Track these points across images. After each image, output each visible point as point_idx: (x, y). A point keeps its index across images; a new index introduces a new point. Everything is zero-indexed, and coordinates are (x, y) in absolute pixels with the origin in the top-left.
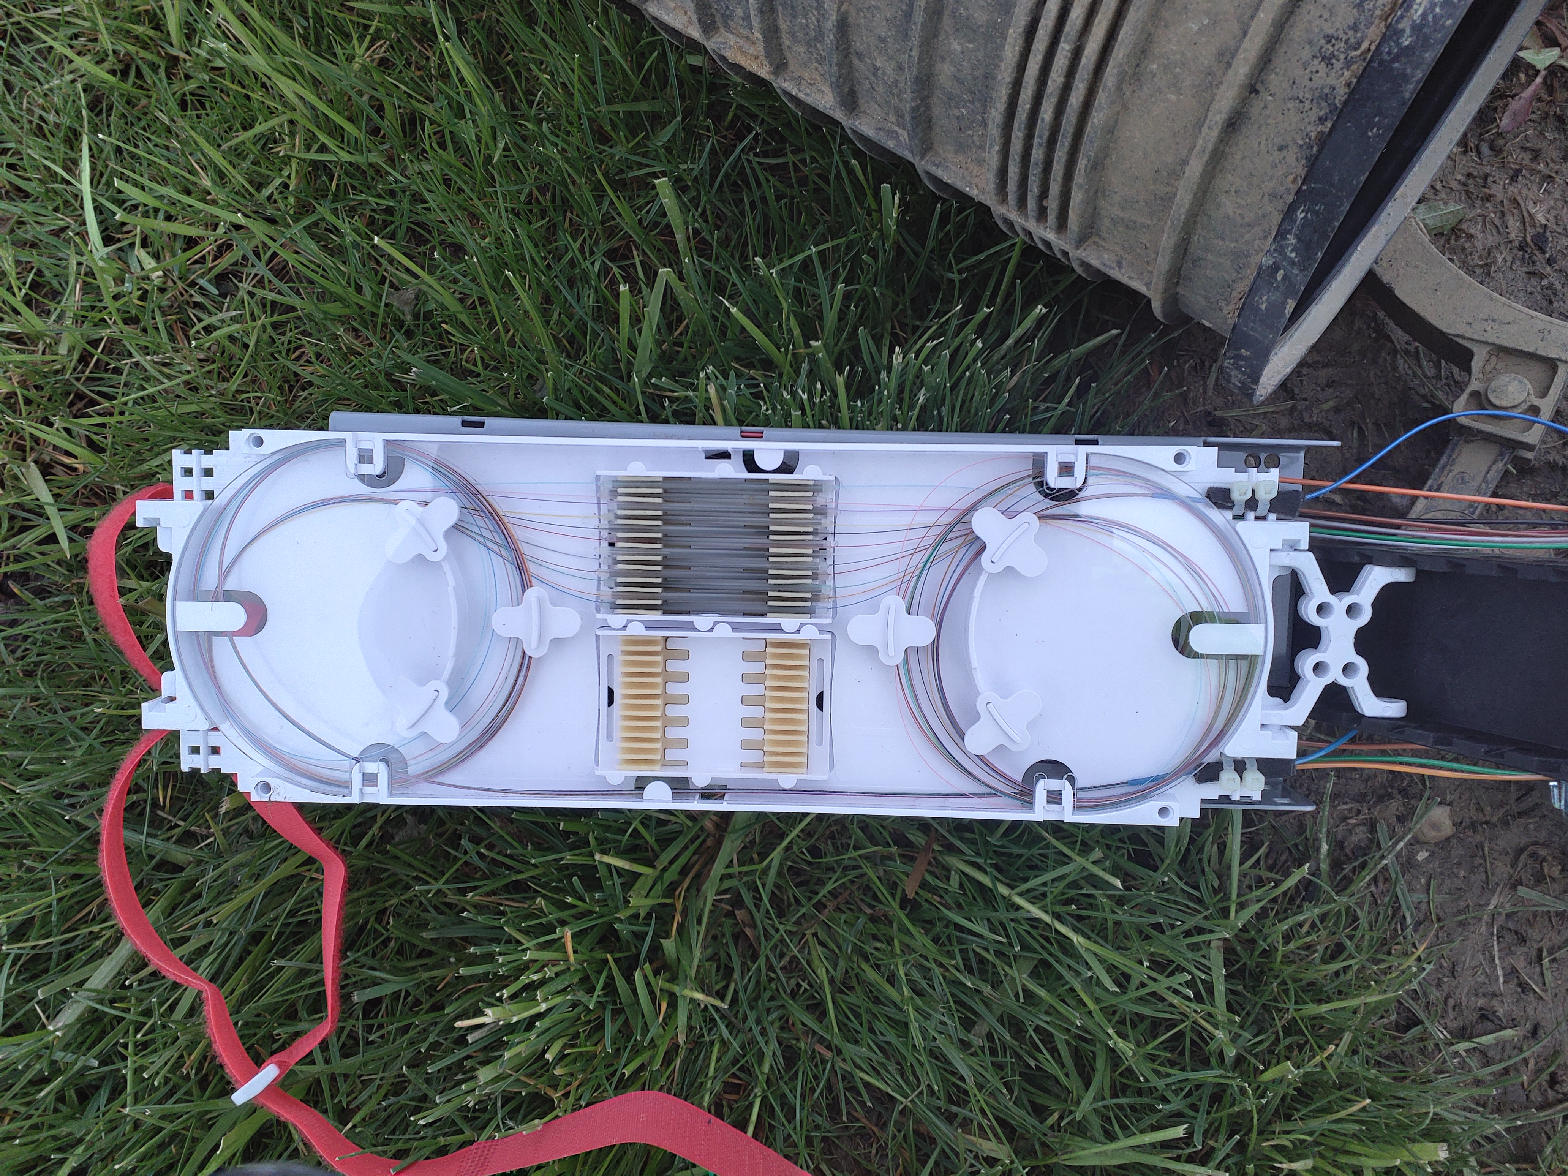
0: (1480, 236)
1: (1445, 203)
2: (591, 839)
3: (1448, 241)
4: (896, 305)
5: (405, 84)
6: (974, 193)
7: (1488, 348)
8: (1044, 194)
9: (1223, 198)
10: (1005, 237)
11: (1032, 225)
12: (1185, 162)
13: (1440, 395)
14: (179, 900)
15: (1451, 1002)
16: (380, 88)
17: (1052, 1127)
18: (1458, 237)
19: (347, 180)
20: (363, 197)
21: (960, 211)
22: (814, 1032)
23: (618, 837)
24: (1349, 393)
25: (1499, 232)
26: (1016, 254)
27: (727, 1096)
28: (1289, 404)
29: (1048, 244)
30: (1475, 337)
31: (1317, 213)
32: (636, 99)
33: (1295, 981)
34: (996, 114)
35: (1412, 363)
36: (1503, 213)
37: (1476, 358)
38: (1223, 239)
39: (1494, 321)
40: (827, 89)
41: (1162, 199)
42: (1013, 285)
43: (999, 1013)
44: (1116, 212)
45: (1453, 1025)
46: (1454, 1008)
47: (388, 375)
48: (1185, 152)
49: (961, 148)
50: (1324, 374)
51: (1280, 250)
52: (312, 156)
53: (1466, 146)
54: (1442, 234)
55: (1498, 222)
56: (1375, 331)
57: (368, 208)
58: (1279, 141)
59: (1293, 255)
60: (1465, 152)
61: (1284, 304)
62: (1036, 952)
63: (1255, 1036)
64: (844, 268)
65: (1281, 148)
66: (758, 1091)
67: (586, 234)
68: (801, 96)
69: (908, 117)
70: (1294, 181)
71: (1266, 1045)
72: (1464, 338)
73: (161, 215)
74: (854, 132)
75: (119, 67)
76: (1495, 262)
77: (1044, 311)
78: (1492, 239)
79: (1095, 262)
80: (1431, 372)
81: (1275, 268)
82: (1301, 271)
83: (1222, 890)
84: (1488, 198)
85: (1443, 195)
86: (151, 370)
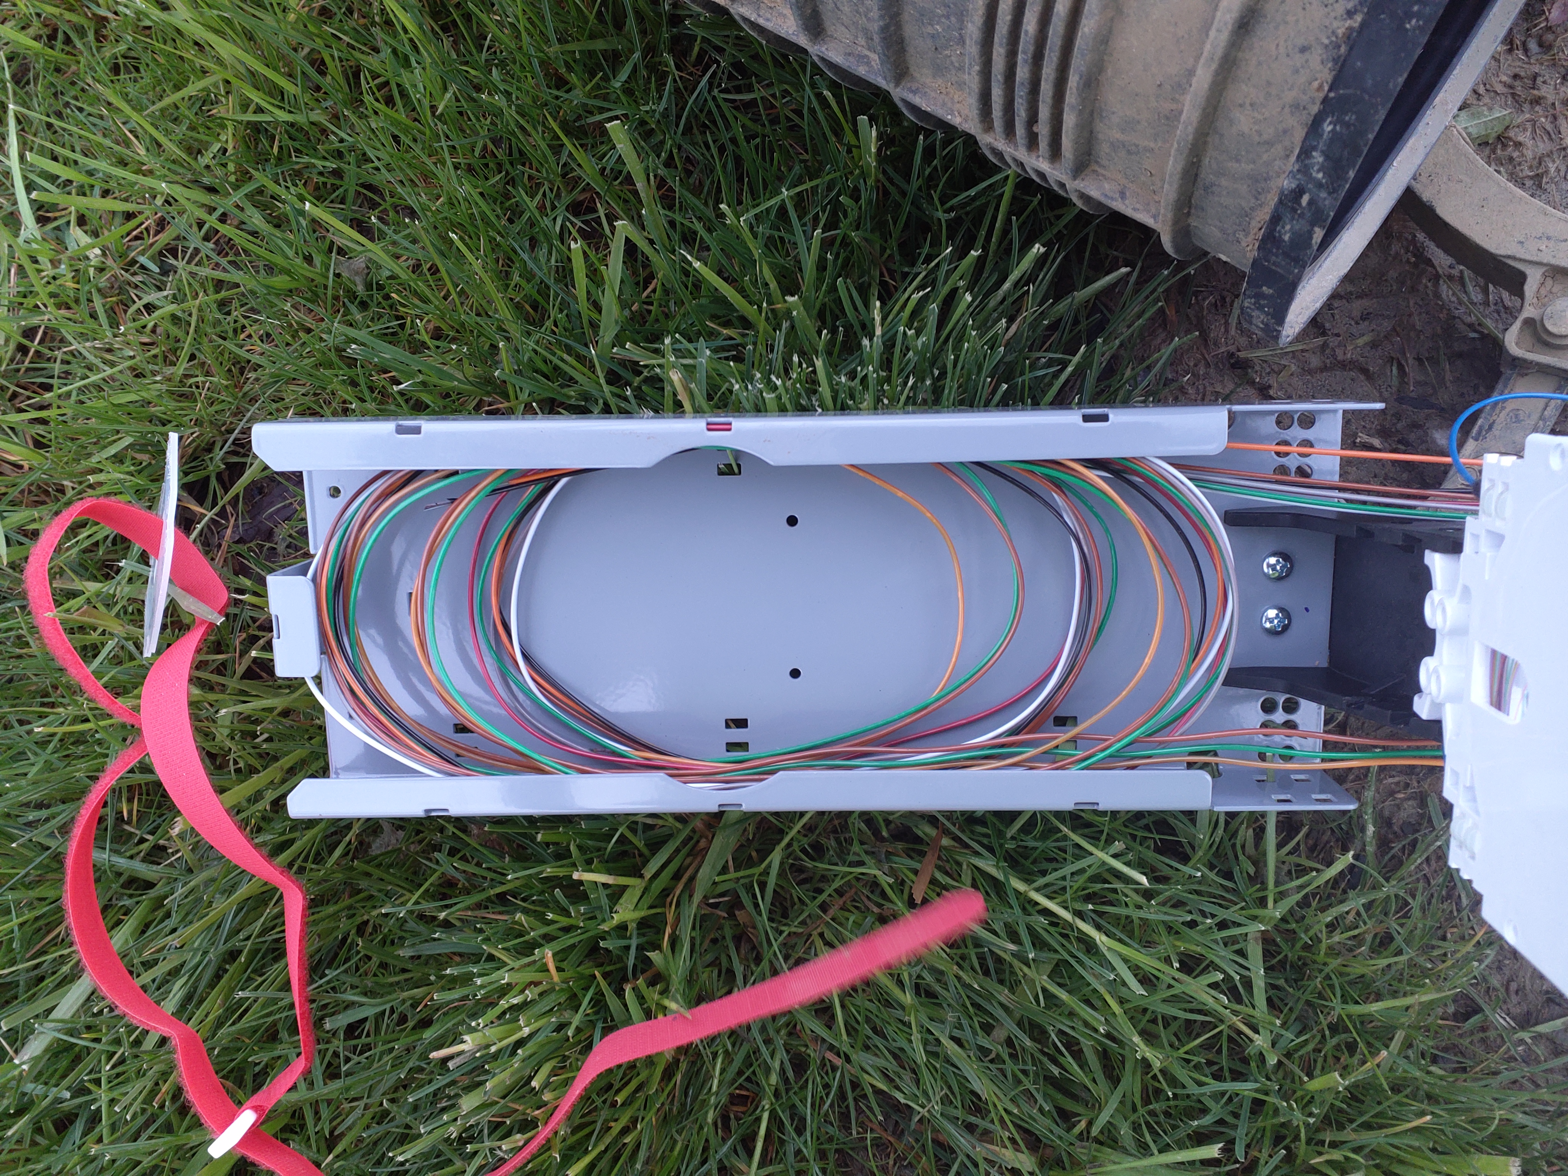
0: (1530, 143)
1: (1490, 109)
2: (572, 848)
3: (1494, 151)
4: (883, 250)
5: (345, 33)
6: (956, 120)
7: (1544, 269)
8: (1032, 119)
9: (1237, 114)
10: (997, 170)
11: (1022, 154)
12: (1191, 73)
13: (1489, 323)
14: (150, 918)
15: (1513, 986)
16: (318, 40)
17: (1080, 1136)
18: (1505, 146)
19: (290, 143)
20: (306, 159)
21: (946, 143)
22: (823, 1040)
23: (602, 844)
24: (1387, 325)
25: (1551, 139)
26: (1008, 190)
27: (735, 1108)
28: (1320, 340)
29: (1042, 175)
30: (1528, 257)
31: (1347, 125)
32: (592, 37)
33: (1342, 974)
34: (973, 28)
35: (1457, 288)
36: (1555, 118)
37: (1529, 281)
38: (1238, 161)
39: (1548, 238)
40: (788, 12)
41: (1167, 118)
42: (1008, 221)
43: (1018, 1016)
44: (1116, 135)
45: (1516, 1011)
46: (1517, 992)
47: (339, 350)
48: (1191, 61)
49: (939, 70)
50: (1357, 306)
51: (1305, 170)
52: (250, 117)
53: (1511, 43)
54: (1487, 143)
55: (1549, 127)
56: (1415, 256)
57: (315, 171)
58: (1300, 41)
59: (1320, 175)
60: (1510, 51)
61: (1310, 234)
62: (1056, 951)
63: (1297, 1037)
64: (824, 212)
65: (1303, 50)
66: (766, 1104)
67: (546, 187)
68: (761, 21)
69: (877, 38)
70: (1320, 88)
71: (1310, 1047)
72: (1514, 258)
73: (97, 191)
74: (823, 59)
75: (45, 31)
76: (1547, 172)
77: (1042, 250)
78: (1543, 147)
79: (1094, 193)
80: (1477, 296)
81: (1299, 192)
82: (1330, 193)
83: (1258, 878)
84: (1537, 101)
85: (1486, 100)
86: (91, 358)
